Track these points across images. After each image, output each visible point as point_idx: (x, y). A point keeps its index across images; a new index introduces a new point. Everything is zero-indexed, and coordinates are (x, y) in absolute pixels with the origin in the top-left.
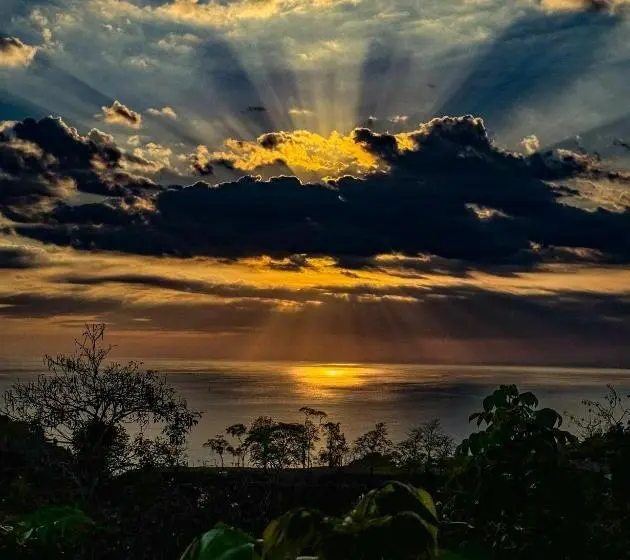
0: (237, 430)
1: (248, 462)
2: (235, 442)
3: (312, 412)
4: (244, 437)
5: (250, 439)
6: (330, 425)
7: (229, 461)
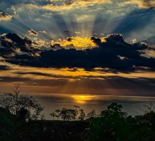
0: (58, 111)
1: (60, 119)
4: (60, 113)
6: (81, 110)
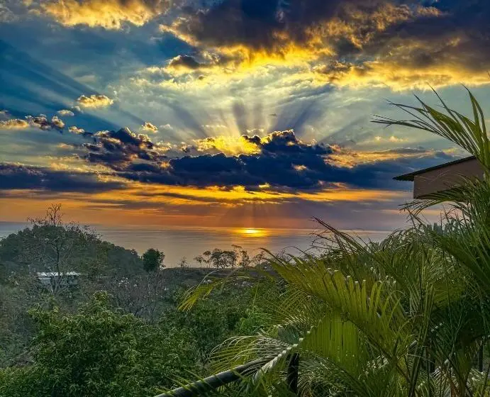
0: (207, 253)
1: (212, 265)
2: (206, 258)
3: (236, 247)
4: (210, 256)
5: (212, 257)
6: (244, 252)
7: (204, 265)
